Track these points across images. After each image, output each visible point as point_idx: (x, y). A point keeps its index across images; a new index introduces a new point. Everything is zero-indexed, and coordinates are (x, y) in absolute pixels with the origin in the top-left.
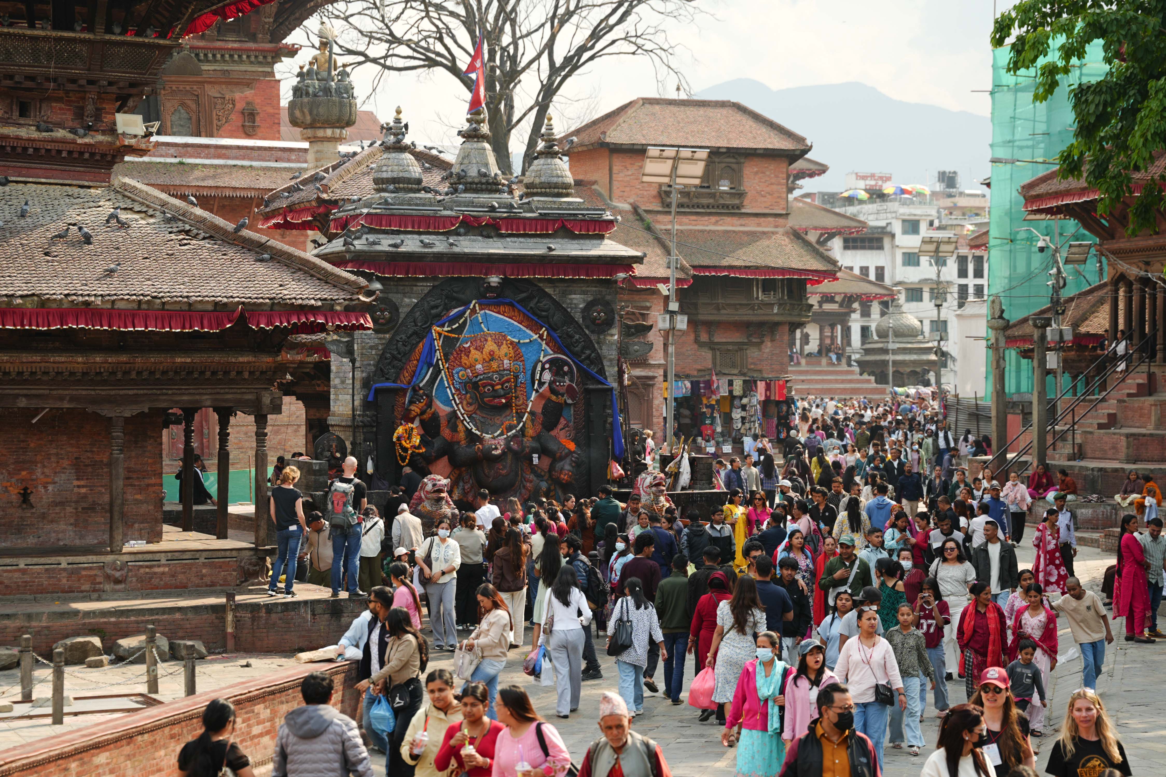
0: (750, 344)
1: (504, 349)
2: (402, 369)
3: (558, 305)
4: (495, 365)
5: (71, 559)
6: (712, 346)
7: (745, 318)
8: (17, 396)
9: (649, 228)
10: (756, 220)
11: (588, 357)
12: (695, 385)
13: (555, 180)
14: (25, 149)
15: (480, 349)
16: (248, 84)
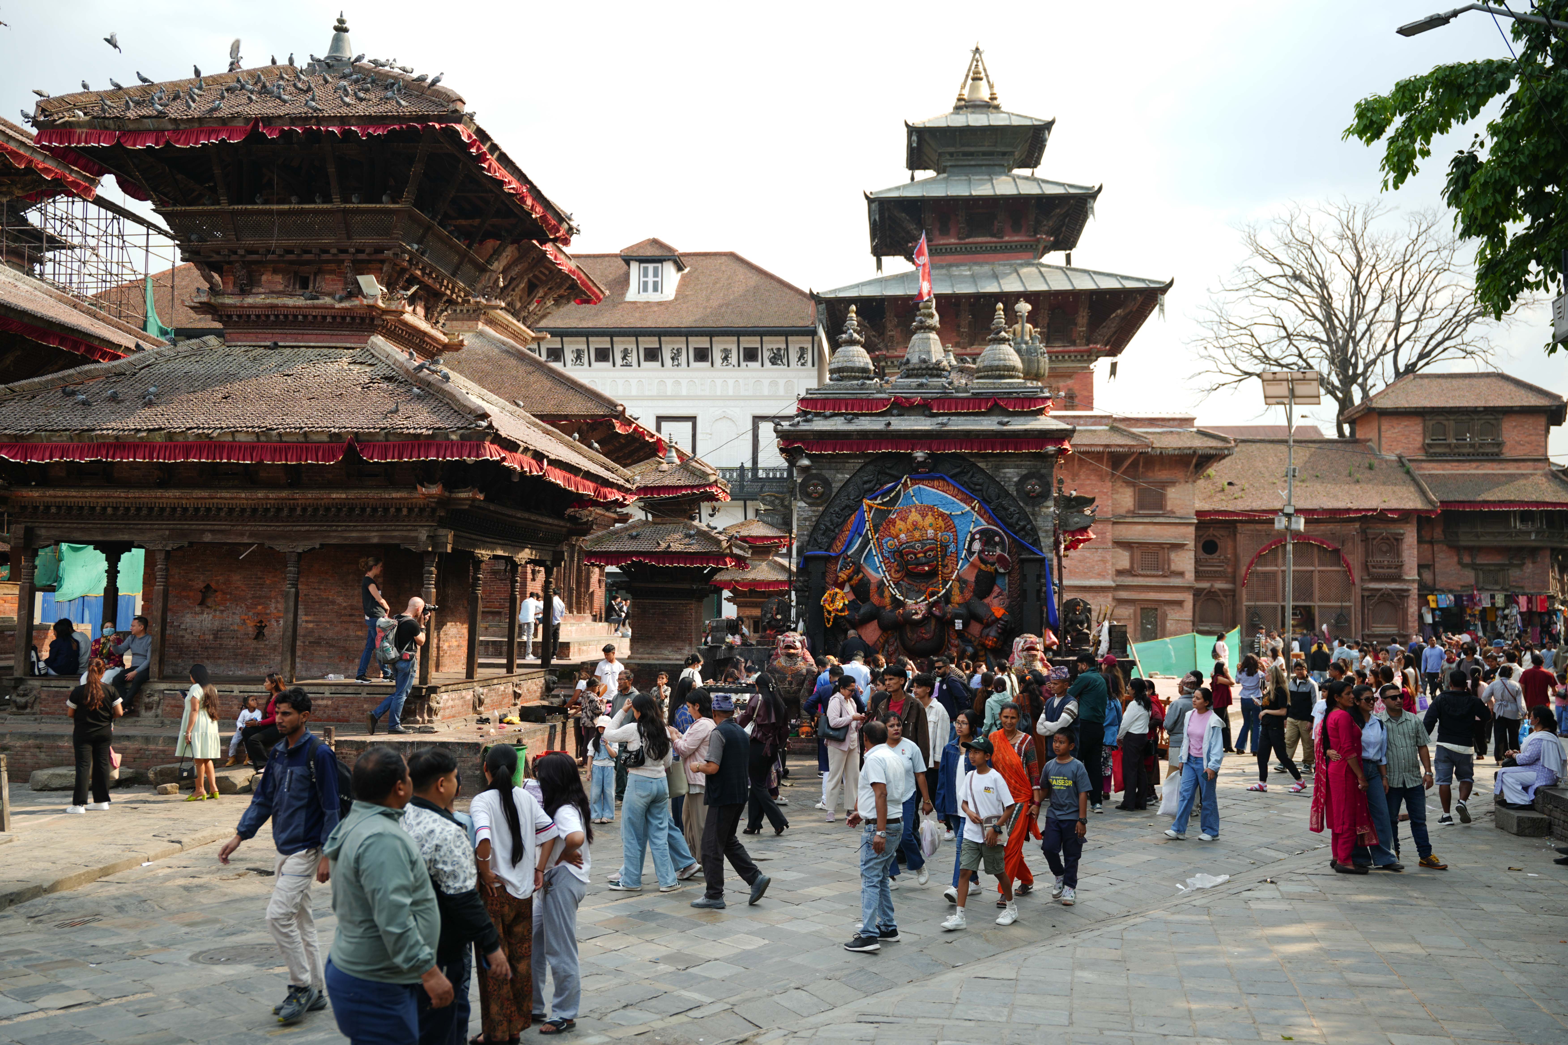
0: (1511, 565)
1: (930, 519)
2: (834, 539)
3: (991, 478)
4: (917, 534)
6: (1474, 566)
7: (1504, 544)
8: (203, 531)
10: (1516, 465)
11: (1023, 528)
12: (1458, 598)
15: (904, 519)
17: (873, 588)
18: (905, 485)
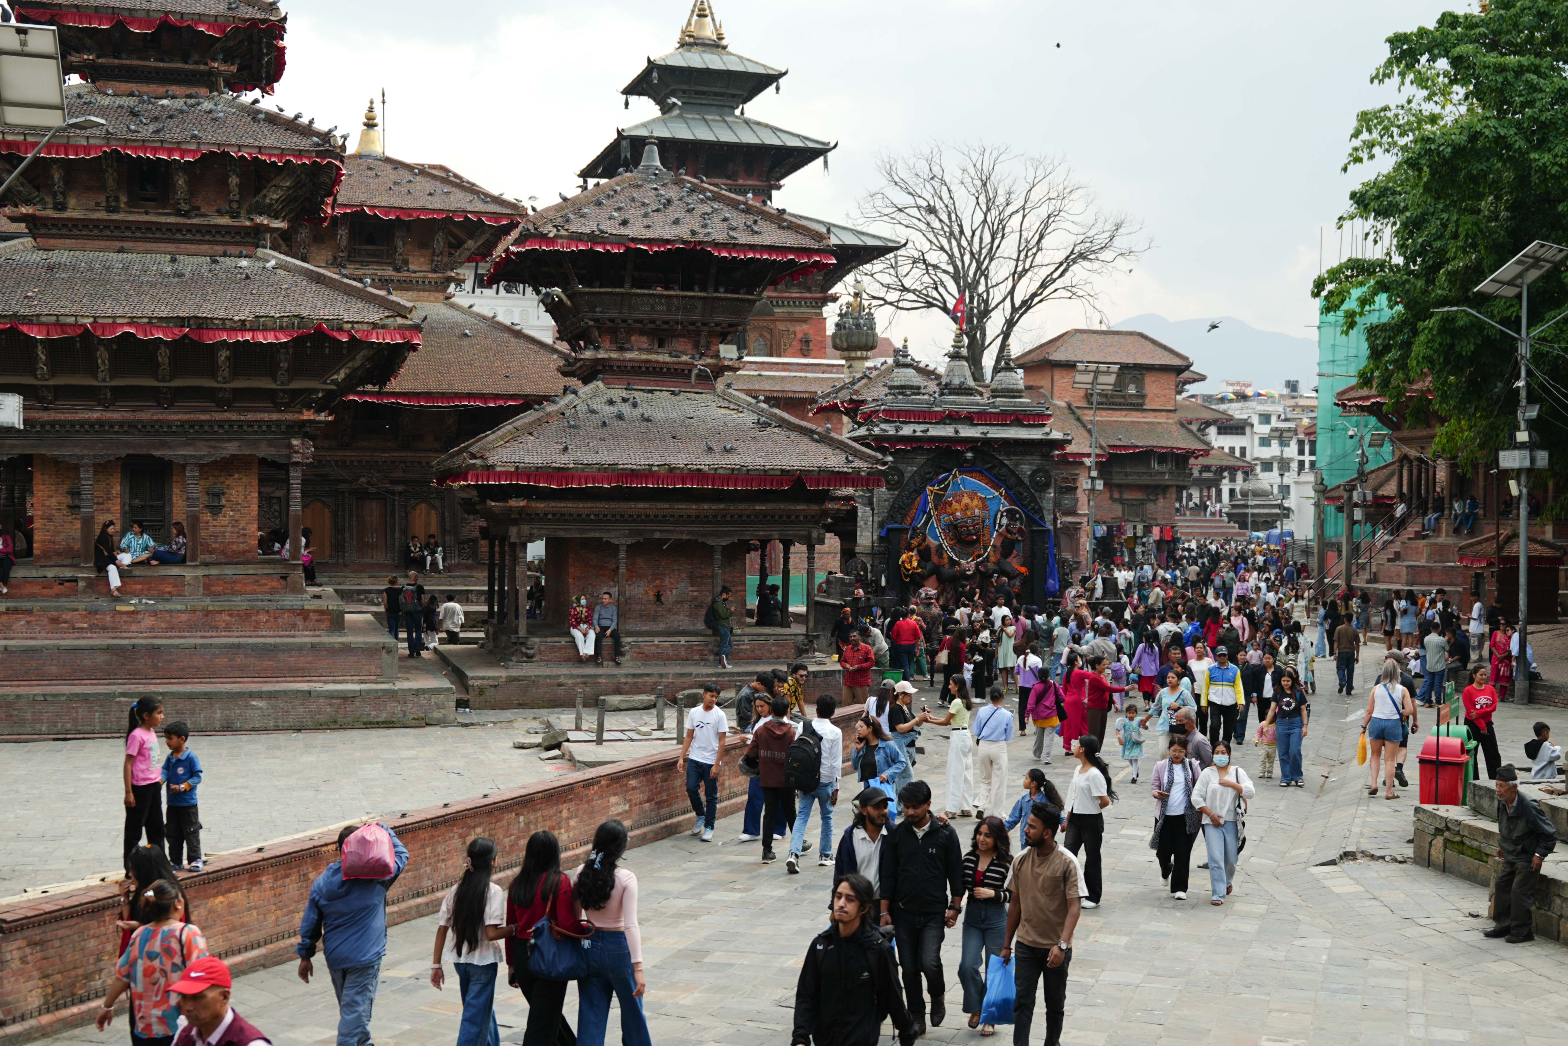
0: (1149, 500)
1: (975, 502)
2: (906, 515)
3: (1012, 472)
4: (969, 513)
5: (687, 639)
6: (1121, 501)
7: (1146, 482)
8: (654, 531)
9: (1078, 419)
10: (1153, 414)
11: (1033, 508)
12: (1110, 528)
13: (1011, 387)
14: (661, 369)
15: (959, 502)
16: (804, 321)
17: (933, 551)
18: (955, 476)
